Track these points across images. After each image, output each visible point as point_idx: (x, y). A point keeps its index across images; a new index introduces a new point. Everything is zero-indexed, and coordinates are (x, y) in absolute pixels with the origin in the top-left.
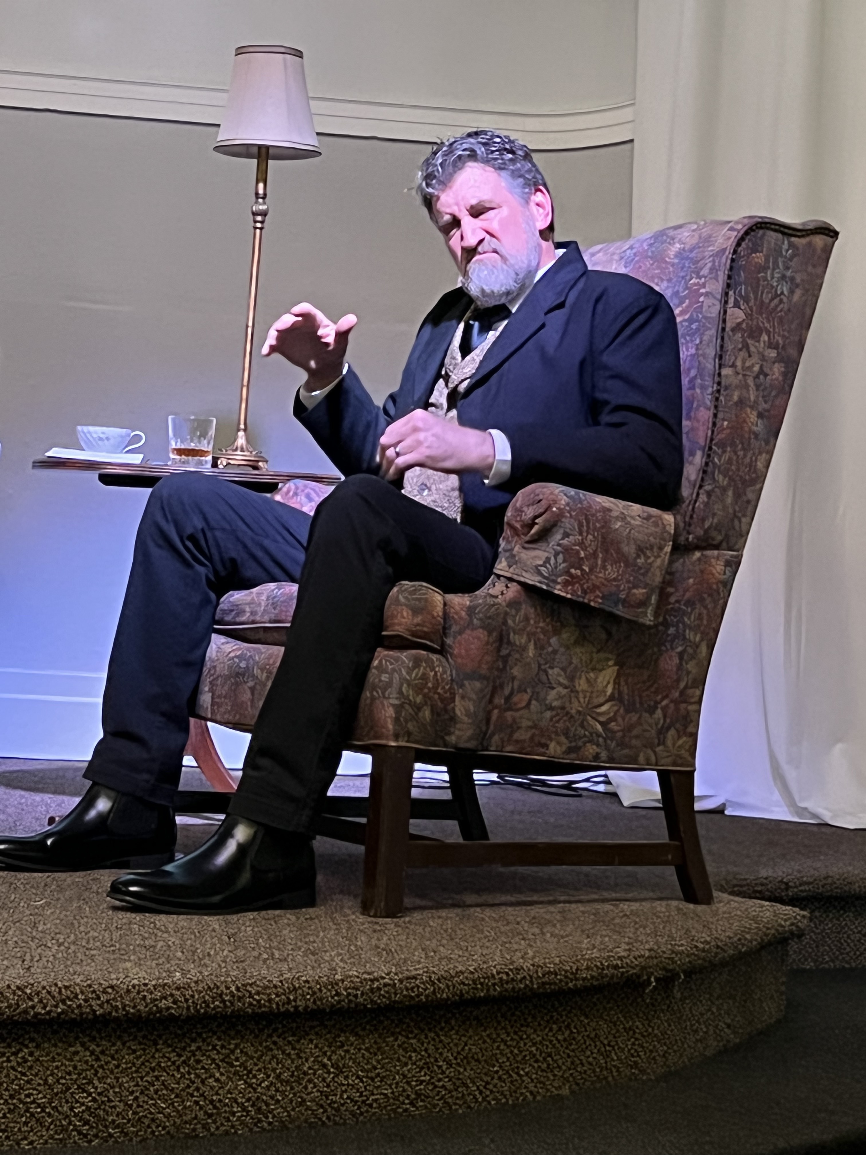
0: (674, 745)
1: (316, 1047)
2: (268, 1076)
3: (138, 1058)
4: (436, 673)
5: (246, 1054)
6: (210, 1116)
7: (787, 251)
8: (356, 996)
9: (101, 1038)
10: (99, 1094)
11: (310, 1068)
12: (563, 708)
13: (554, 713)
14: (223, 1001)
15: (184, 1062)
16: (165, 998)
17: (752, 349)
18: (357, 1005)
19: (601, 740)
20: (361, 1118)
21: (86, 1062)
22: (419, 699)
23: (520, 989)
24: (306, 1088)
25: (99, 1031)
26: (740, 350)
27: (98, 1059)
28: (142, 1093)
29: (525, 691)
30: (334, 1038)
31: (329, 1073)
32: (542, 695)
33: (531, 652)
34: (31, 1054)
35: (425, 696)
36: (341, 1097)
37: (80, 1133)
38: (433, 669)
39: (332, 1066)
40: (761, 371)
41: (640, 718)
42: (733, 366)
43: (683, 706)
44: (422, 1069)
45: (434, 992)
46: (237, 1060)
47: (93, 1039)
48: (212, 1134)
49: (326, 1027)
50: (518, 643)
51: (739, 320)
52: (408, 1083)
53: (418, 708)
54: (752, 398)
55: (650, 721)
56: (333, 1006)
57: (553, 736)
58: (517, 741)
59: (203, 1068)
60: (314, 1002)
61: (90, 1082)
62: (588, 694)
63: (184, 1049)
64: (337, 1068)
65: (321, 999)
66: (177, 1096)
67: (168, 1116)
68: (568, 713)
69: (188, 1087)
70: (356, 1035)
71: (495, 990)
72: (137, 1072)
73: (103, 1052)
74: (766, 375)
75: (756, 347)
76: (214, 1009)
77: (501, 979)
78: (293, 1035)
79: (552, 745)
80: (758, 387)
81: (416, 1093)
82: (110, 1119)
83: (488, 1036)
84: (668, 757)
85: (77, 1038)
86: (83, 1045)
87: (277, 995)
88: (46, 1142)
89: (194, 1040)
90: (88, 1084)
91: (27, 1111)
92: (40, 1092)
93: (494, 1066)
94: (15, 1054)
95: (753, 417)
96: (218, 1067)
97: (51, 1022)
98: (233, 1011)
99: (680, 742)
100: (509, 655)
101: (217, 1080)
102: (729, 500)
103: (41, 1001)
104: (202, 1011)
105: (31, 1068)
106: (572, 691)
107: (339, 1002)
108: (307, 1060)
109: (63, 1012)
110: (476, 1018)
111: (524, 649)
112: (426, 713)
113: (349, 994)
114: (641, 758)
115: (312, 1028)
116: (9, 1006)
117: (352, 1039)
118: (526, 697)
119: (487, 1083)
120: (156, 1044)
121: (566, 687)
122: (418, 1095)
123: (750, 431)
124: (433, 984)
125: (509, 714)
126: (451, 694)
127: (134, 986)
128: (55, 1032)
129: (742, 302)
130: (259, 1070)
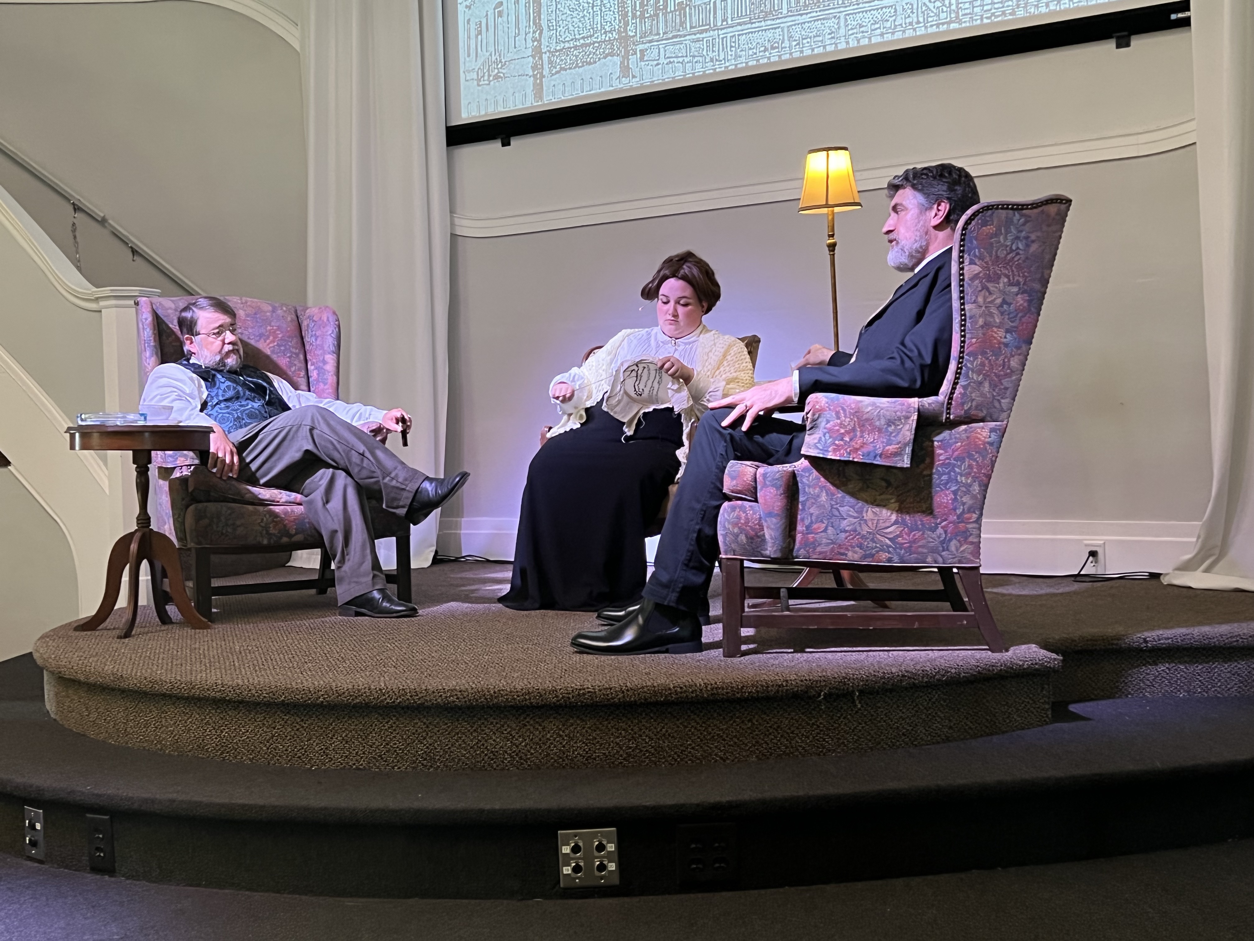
0: (957, 550)
1: (554, 725)
2: (525, 740)
3: (448, 727)
4: (747, 514)
5: (511, 727)
6: (492, 759)
7: (1019, 220)
8: (569, 698)
10: (430, 745)
11: (551, 736)
12: (855, 531)
13: (848, 534)
14: (486, 699)
15: (475, 730)
16: (452, 696)
17: (992, 289)
18: (570, 703)
19: (890, 549)
20: (589, 766)
21: (422, 728)
22: (736, 530)
23: (692, 697)
24: (549, 747)
25: (427, 713)
26: (980, 291)
27: (427, 727)
28: (452, 745)
29: (822, 521)
30: (566, 721)
31: (563, 739)
32: (836, 523)
33: (824, 497)
34: (394, 723)
35: (739, 528)
36: (573, 753)
37: (423, 765)
38: (745, 512)
39: (566, 736)
40: (1004, 302)
41: (923, 534)
42: (975, 302)
43: (961, 525)
44: (630, 740)
45: (624, 697)
46: (506, 730)
47: (425, 717)
48: (495, 769)
49: (560, 714)
50: (812, 493)
51: (976, 272)
52: (621, 748)
53: (737, 536)
54: (998, 321)
55: (933, 536)
56: (554, 703)
57: (850, 548)
58: (820, 553)
59: (485, 734)
60: (542, 700)
61: (425, 738)
62: (875, 522)
63: (474, 723)
64: (569, 737)
65: (546, 699)
66: (471, 748)
67: (468, 758)
68: (859, 534)
69: (477, 743)
70: (581, 719)
71: (672, 697)
72: (448, 734)
73: (430, 723)
74: (1009, 304)
75: (996, 288)
76: (481, 702)
77: (676, 691)
78: (540, 718)
79: (850, 554)
80: (1002, 314)
81: (627, 753)
82: (437, 758)
83: (681, 723)
84: (954, 558)
85: (416, 716)
86: (419, 719)
87: (518, 696)
88: (406, 768)
89: (480, 719)
90: (424, 739)
91: (395, 751)
92: (400, 743)
93: (687, 741)
94: (387, 723)
95: (1001, 333)
96: (494, 733)
98: (493, 704)
99: (962, 549)
100: (807, 500)
101: (494, 741)
102: (987, 389)
103: (389, 696)
105: (395, 730)
106: (861, 520)
107: (558, 701)
108: (549, 732)
109: (400, 702)
110: (670, 713)
111: (818, 496)
112: (743, 538)
113: (563, 697)
114: (929, 559)
115: (551, 715)
116: (374, 699)
117: (578, 722)
118: (825, 525)
119: (682, 751)
120: (458, 720)
121: (855, 518)
122: (629, 755)
123: (1000, 343)
124: (623, 692)
125: (810, 536)
126: (759, 526)
128: (405, 713)
129: (977, 261)
130: (520, 736)
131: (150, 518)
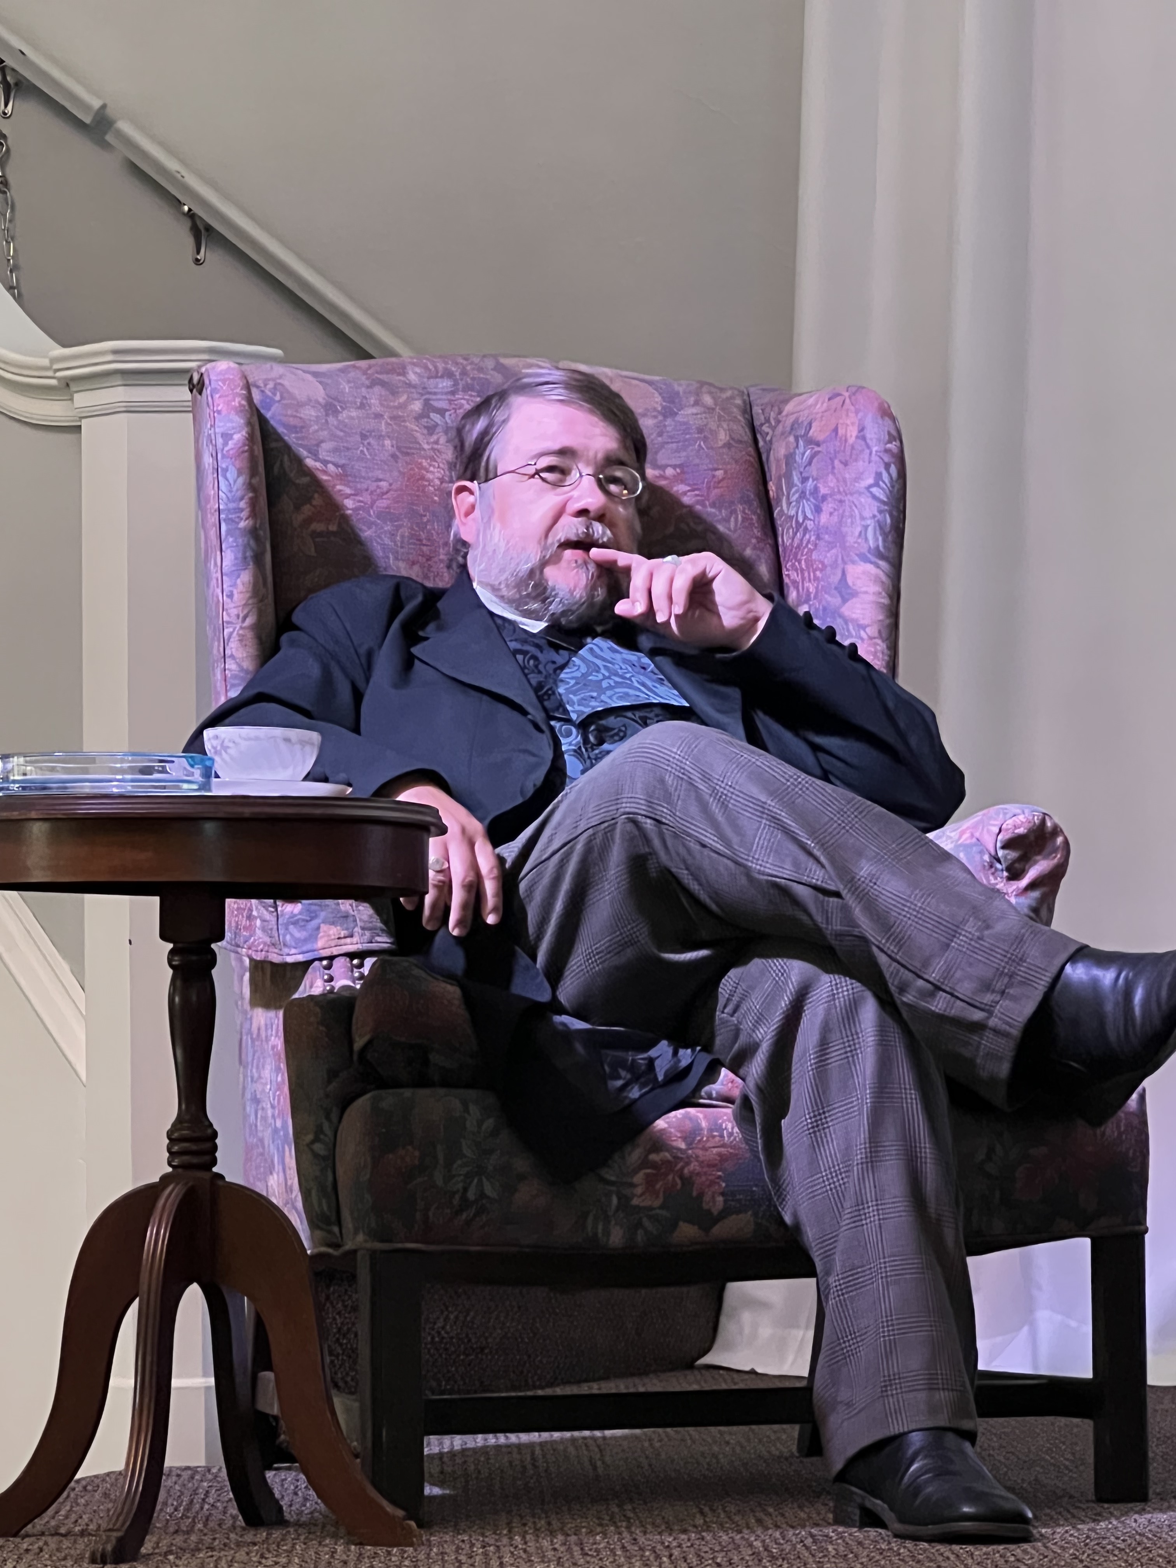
131: (215, 1134)
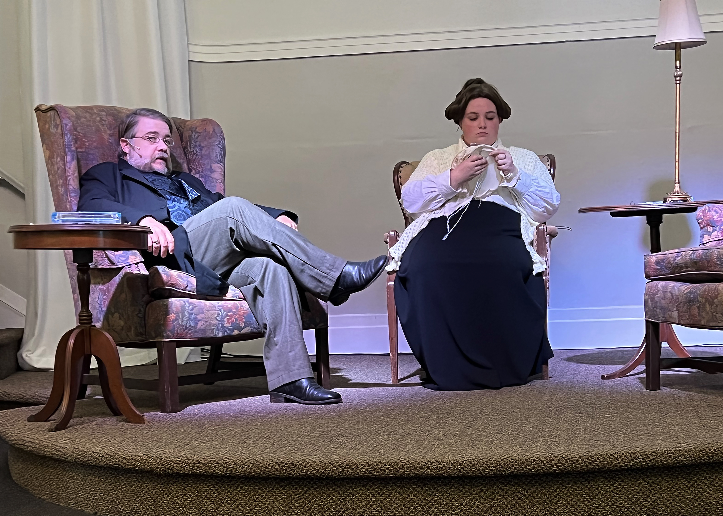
3: (669, 485)
6: (707, 510)
9: (652, 476)
10: (653, 502)
14: (709, 456)
15: (692, 486)
16: (680, 456)
21: (646, 487)
25: (650, 473)
27: (651, 486)
28: (673, 500)
34: (620, 485)
46: (717, 483)
47: (648, 477)
59: (701, 488)
61: (648, 496)
63: (691, 479)
66: (690, 501)
67: (687, 511)
69: (695, 497)
72: (670, 491)
73: (653, 482)
76: (704, 460)
85: (640, 477)
86: (643, 480)
89: (695, 475)
92: (626, 502)
94: (612, 485)
96: (708, 487)
97: (628, 470)
98: (713, 461)
101: (708, 493)
103: (622, 460)
104: (699, 461)
105: (620, 491)
109: (633, 465)
116: (608, 463)
120: (677, 477)
127: (665, 452)
